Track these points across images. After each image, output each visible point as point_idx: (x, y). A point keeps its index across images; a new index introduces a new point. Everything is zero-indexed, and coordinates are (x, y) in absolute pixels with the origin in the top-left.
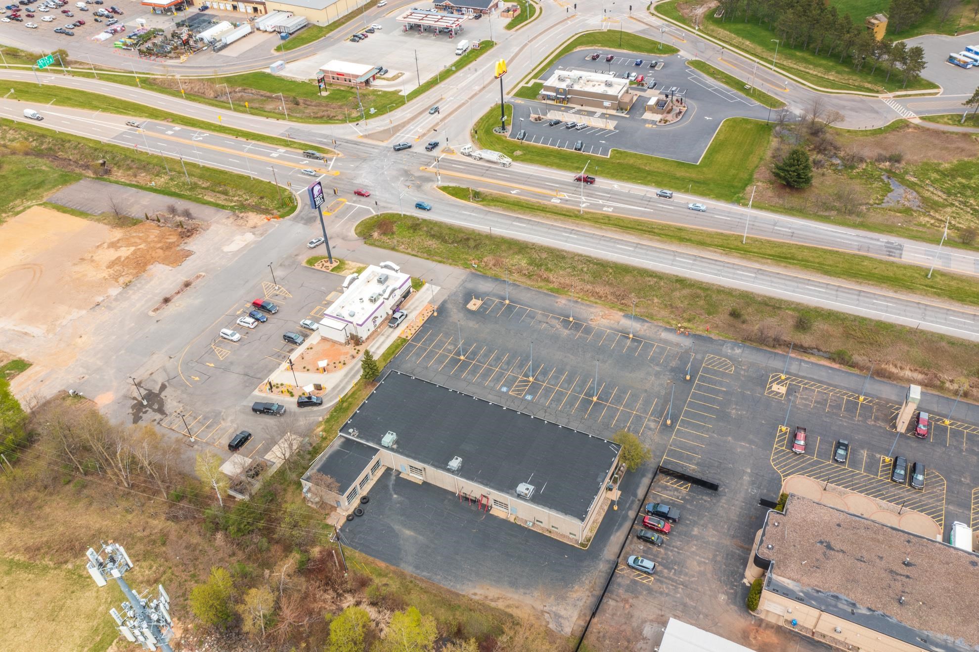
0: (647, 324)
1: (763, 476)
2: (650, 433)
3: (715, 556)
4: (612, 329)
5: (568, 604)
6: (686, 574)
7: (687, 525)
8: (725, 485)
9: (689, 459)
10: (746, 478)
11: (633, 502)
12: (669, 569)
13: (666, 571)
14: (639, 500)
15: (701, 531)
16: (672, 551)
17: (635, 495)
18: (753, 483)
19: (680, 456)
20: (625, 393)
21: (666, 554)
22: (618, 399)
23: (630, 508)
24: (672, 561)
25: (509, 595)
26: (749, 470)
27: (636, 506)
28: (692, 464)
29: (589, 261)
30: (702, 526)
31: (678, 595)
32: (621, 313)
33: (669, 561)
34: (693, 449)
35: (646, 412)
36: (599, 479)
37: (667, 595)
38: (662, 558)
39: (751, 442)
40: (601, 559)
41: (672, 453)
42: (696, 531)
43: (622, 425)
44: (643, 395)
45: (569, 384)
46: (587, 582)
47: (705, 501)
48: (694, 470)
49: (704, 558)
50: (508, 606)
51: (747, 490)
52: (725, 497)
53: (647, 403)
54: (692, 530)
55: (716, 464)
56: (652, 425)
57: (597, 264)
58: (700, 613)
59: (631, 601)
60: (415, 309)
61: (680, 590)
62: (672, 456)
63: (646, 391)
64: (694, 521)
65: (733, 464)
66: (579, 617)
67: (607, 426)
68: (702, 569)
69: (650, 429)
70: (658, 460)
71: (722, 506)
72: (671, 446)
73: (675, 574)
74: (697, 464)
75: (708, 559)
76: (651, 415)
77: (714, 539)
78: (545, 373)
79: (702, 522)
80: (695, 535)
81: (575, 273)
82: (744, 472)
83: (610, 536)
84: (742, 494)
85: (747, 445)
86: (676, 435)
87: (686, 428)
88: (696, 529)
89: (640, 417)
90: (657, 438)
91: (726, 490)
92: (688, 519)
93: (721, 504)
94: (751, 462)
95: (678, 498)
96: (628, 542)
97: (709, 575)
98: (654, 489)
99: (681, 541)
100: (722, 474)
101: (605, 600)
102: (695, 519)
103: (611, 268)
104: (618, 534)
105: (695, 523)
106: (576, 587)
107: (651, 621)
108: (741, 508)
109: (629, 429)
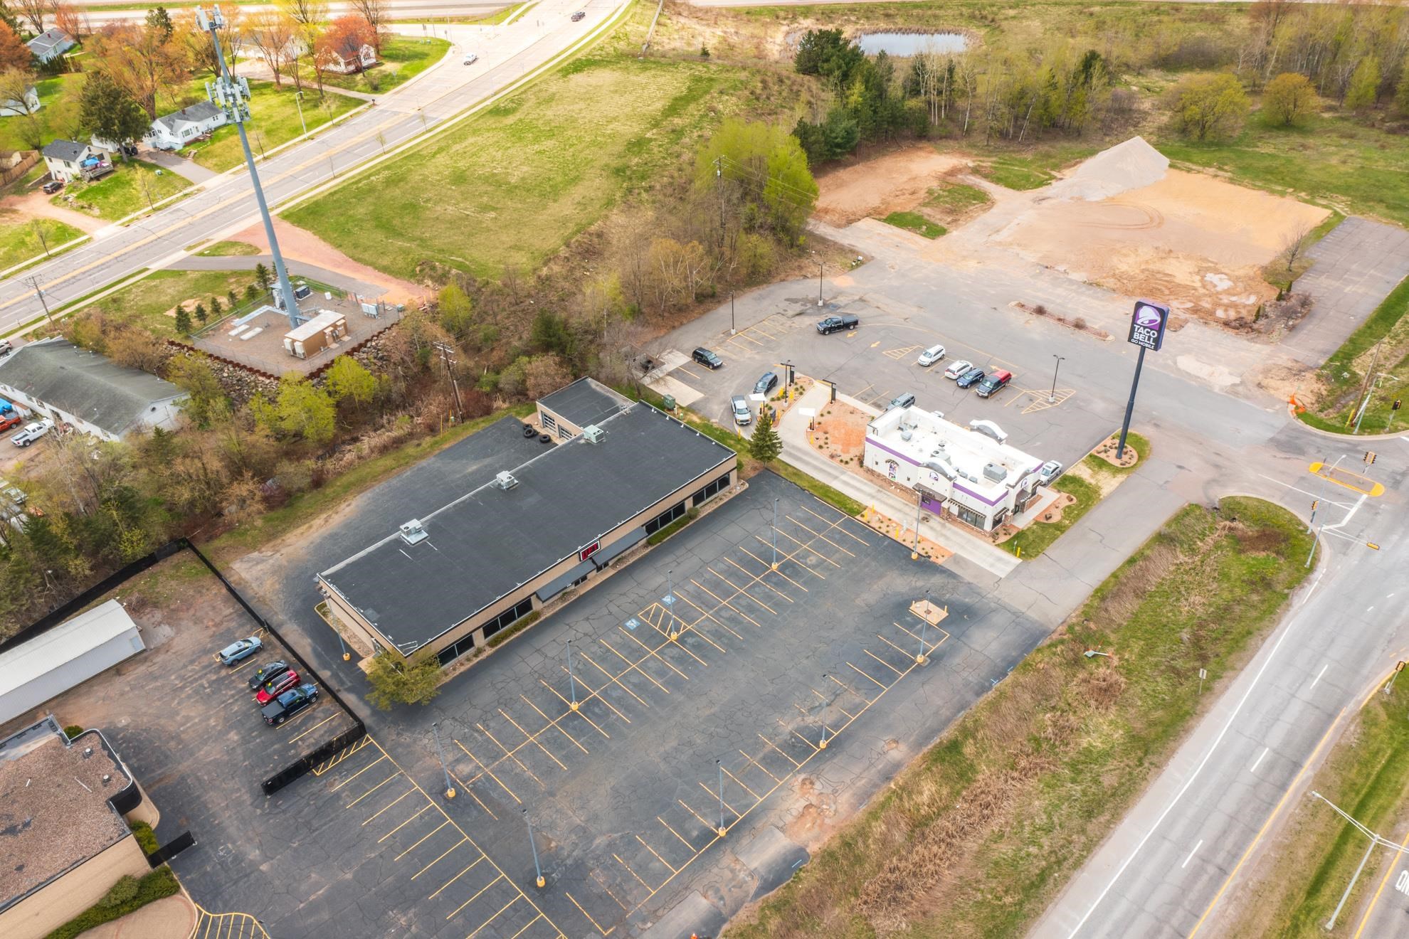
0: (753, 885)
1: (236, 882)
2: (450, 757)
3: (180, 741)
4: (765, 808)
5: (264, 574)
6: (189, 697)
7: (251, 730)
8: (269, 813)
9: (355, 789)
10: (254, 854)
11: (342, 683)
12: (211, 683)
13: (214, 677)
14: (339, 691)
15: (228, 743)
16: (233, 696)
17: (349, 690)
18: (238, 859)
19: (371, 778)
20: (566, 759)
21: (235, 688)
22: (556, 743)
23: (335, 675)
24: (221, 690)
25: (323, 530)
26: (264, 867)
27: (333, 684)
28: (343, 789)
29: (1059, 863)
30: (234, 748)
31: (173, 677)
32: (813, 848)
33: (223, 687)
34: (372, 803)
35: (501, 771)
36: (370, 612)
37: (185, 666)
38: (234, 681)
39: (314, 908)
40: (290, 619)
41: (387, 769)
42: (234, 736)
43: (492, 724)
44: (543, 786)
45: (635, 685)
46: (274, 598)
47: (266, 772)
48: (332, 785)
49: (189, 727)
50: (311, 527)
51: (234, 843)
52: (248, 803)
53: (521, 783)
54: (236, 734)
55: (315, 823)
56: (464, 769)
57: (1043, 877)
58: (132, 689)
59: (214, 629)
60: (947, 538)
61: (177, 682)
62: (379, 767)
63: (552, 794)
64: (249, 742)
65: (296, 850)
66: (241, 578)
67: (507, 704)
68: (178, 718)
69: (458, 761)
70: (388, 745)
71: (238, 790)
72: (401, 775)
73: (202, 686)
74: (337, 796)
75: (183, 732)
76: (488, 778)
77: (202, 753)
78: (681, 660)
79: (239, 751)
80: (228, 732)
81: (1027, 829)
82: (266, 858)
83: (312, 638)
84: (232, 831)
85: (312, 897)
86: (417, 792)
87: (421, 817)
88: (236, 738)
89: (495, 758)
90: (430, 762)
91: (259, 811)
92: (259, 736)
93: (243, 791)
94: (277, 882)
95: (300, 739)
96: (288, 654)
97: (163, 721)
98: (341, 716)
99: (236, 712)
100: (291, 822)
101: (238, 606)
102: (251, 746)
103: (1021, 903)
104: (309, 649)
105: (245, 741)
106: (277, 586)
107: (172, 639)
108: (213, 815)
109: (477, 731)
